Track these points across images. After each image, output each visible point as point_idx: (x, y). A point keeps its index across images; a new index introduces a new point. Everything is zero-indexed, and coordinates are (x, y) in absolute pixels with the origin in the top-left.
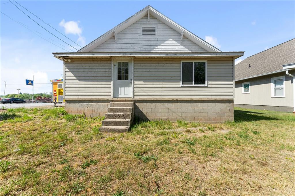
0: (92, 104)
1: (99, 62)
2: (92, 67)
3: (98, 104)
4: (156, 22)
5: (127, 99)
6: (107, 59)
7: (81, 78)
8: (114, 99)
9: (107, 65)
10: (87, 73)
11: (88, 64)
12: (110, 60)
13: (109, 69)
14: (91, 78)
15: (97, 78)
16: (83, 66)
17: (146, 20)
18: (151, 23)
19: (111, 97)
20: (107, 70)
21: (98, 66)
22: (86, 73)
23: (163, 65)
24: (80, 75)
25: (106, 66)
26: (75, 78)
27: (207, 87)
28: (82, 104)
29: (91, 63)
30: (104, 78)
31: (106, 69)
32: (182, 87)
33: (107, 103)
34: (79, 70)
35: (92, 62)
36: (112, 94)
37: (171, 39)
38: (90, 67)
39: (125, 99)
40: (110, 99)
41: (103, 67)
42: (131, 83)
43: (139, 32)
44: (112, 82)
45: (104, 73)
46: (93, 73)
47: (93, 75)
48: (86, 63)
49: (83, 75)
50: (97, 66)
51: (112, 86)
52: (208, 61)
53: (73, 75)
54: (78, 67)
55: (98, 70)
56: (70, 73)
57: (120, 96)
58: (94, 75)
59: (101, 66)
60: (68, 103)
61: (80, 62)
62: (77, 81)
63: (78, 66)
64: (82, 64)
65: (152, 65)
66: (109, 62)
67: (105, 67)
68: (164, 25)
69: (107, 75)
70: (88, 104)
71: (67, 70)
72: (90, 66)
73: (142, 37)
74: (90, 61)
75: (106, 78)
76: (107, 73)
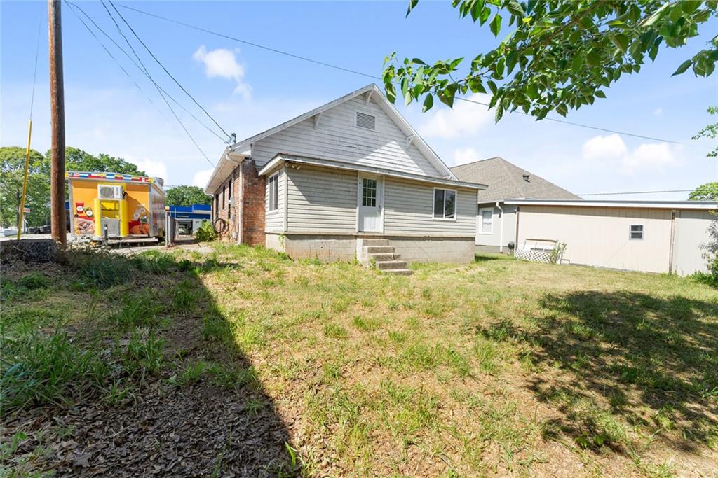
0: (328, 241)
1: (340, 176)
2: (330, 183)
3: (337, 241)
4: (376, 110)
5: (376, 234)
6: (352, 173)
7: (312, 199)
8: (360, 234)
9: (351, 181)
10: (323, 192)
11: (324, 176)
12: (356, 174)
13: (354, 188)
14: (329, 200)
15: (336, 201)
16: (316, 179)
17: (362, 101)
18: (369, 110)
19: (357, 231)
20: (351, 190)
21: (339, 182)
22: (321, 190)
23: (416, 190)
24: (312, 194)
25: (350, 183)
26: (303, 198)
27: (455, 222)
28: (313, 241)
29: (328, 176)
30: (347, 201)
31: (349, 188)
32: (434, 221)
33: (349, 241)
34: (310, 186)
35: (330, 174)
36: (357, 227)
37: (394, 142)
38: (328, 183)
39: (373, 234)
40: (354, 234)
41: (346, 185)
42: (380, 211)
43: (352, 120)
44: (358, 208)
45: (347, 193)
46: (331, 192)
47: (331, 196)
48: (321, 176)
49: (316, 195)
50: (337, 182)
51: (357, 214)
52: (458, 190)
53: (299, 193)
54: (309, 181)
55: (339, 188)
56: (295, 188)
57: (365, 230)
58: (334, 196)
59: (343, 183)
60: (290, 239)
61: (312, 172)
62: (307, 203)
63: (308, 178)
64: (314, 175)
65: (405, 188)
66: (355, 178)
67: (348, 185)
68: (386, 116)
69: (350, 198)
70: (321, 241)
71: (291, 183)
72: (326, 181)
73: (355, 129)
74: (328, 172)
75: (350, 202)
76: (351, 194)
